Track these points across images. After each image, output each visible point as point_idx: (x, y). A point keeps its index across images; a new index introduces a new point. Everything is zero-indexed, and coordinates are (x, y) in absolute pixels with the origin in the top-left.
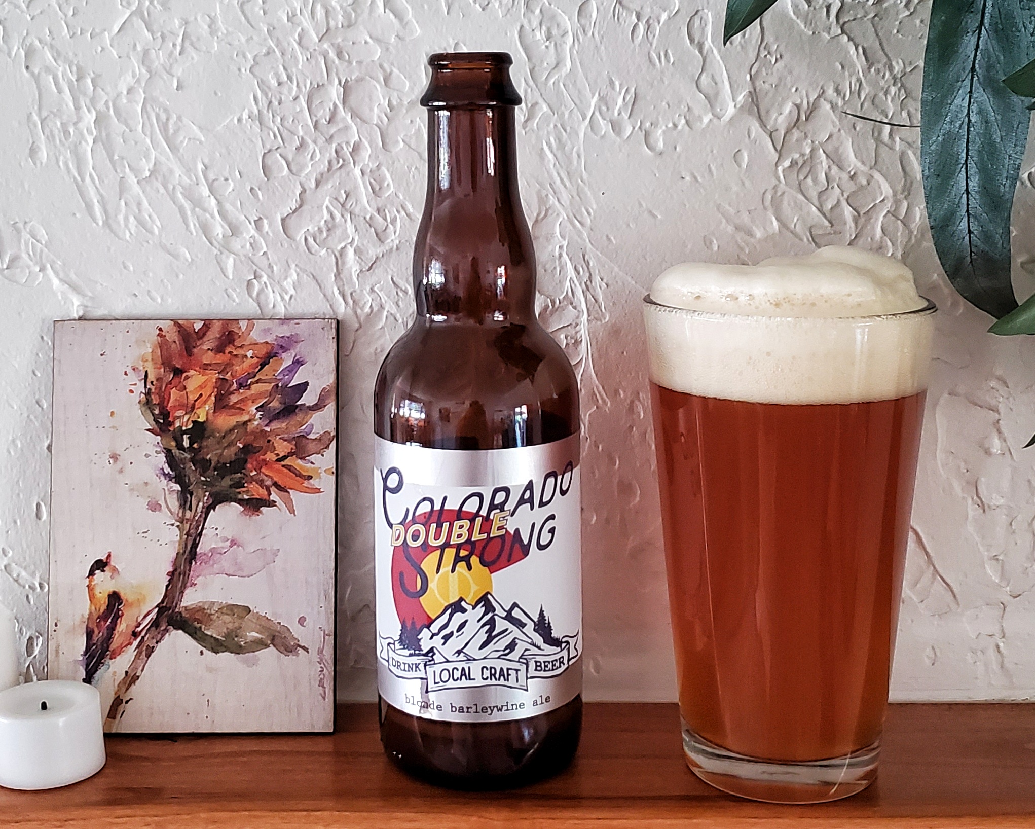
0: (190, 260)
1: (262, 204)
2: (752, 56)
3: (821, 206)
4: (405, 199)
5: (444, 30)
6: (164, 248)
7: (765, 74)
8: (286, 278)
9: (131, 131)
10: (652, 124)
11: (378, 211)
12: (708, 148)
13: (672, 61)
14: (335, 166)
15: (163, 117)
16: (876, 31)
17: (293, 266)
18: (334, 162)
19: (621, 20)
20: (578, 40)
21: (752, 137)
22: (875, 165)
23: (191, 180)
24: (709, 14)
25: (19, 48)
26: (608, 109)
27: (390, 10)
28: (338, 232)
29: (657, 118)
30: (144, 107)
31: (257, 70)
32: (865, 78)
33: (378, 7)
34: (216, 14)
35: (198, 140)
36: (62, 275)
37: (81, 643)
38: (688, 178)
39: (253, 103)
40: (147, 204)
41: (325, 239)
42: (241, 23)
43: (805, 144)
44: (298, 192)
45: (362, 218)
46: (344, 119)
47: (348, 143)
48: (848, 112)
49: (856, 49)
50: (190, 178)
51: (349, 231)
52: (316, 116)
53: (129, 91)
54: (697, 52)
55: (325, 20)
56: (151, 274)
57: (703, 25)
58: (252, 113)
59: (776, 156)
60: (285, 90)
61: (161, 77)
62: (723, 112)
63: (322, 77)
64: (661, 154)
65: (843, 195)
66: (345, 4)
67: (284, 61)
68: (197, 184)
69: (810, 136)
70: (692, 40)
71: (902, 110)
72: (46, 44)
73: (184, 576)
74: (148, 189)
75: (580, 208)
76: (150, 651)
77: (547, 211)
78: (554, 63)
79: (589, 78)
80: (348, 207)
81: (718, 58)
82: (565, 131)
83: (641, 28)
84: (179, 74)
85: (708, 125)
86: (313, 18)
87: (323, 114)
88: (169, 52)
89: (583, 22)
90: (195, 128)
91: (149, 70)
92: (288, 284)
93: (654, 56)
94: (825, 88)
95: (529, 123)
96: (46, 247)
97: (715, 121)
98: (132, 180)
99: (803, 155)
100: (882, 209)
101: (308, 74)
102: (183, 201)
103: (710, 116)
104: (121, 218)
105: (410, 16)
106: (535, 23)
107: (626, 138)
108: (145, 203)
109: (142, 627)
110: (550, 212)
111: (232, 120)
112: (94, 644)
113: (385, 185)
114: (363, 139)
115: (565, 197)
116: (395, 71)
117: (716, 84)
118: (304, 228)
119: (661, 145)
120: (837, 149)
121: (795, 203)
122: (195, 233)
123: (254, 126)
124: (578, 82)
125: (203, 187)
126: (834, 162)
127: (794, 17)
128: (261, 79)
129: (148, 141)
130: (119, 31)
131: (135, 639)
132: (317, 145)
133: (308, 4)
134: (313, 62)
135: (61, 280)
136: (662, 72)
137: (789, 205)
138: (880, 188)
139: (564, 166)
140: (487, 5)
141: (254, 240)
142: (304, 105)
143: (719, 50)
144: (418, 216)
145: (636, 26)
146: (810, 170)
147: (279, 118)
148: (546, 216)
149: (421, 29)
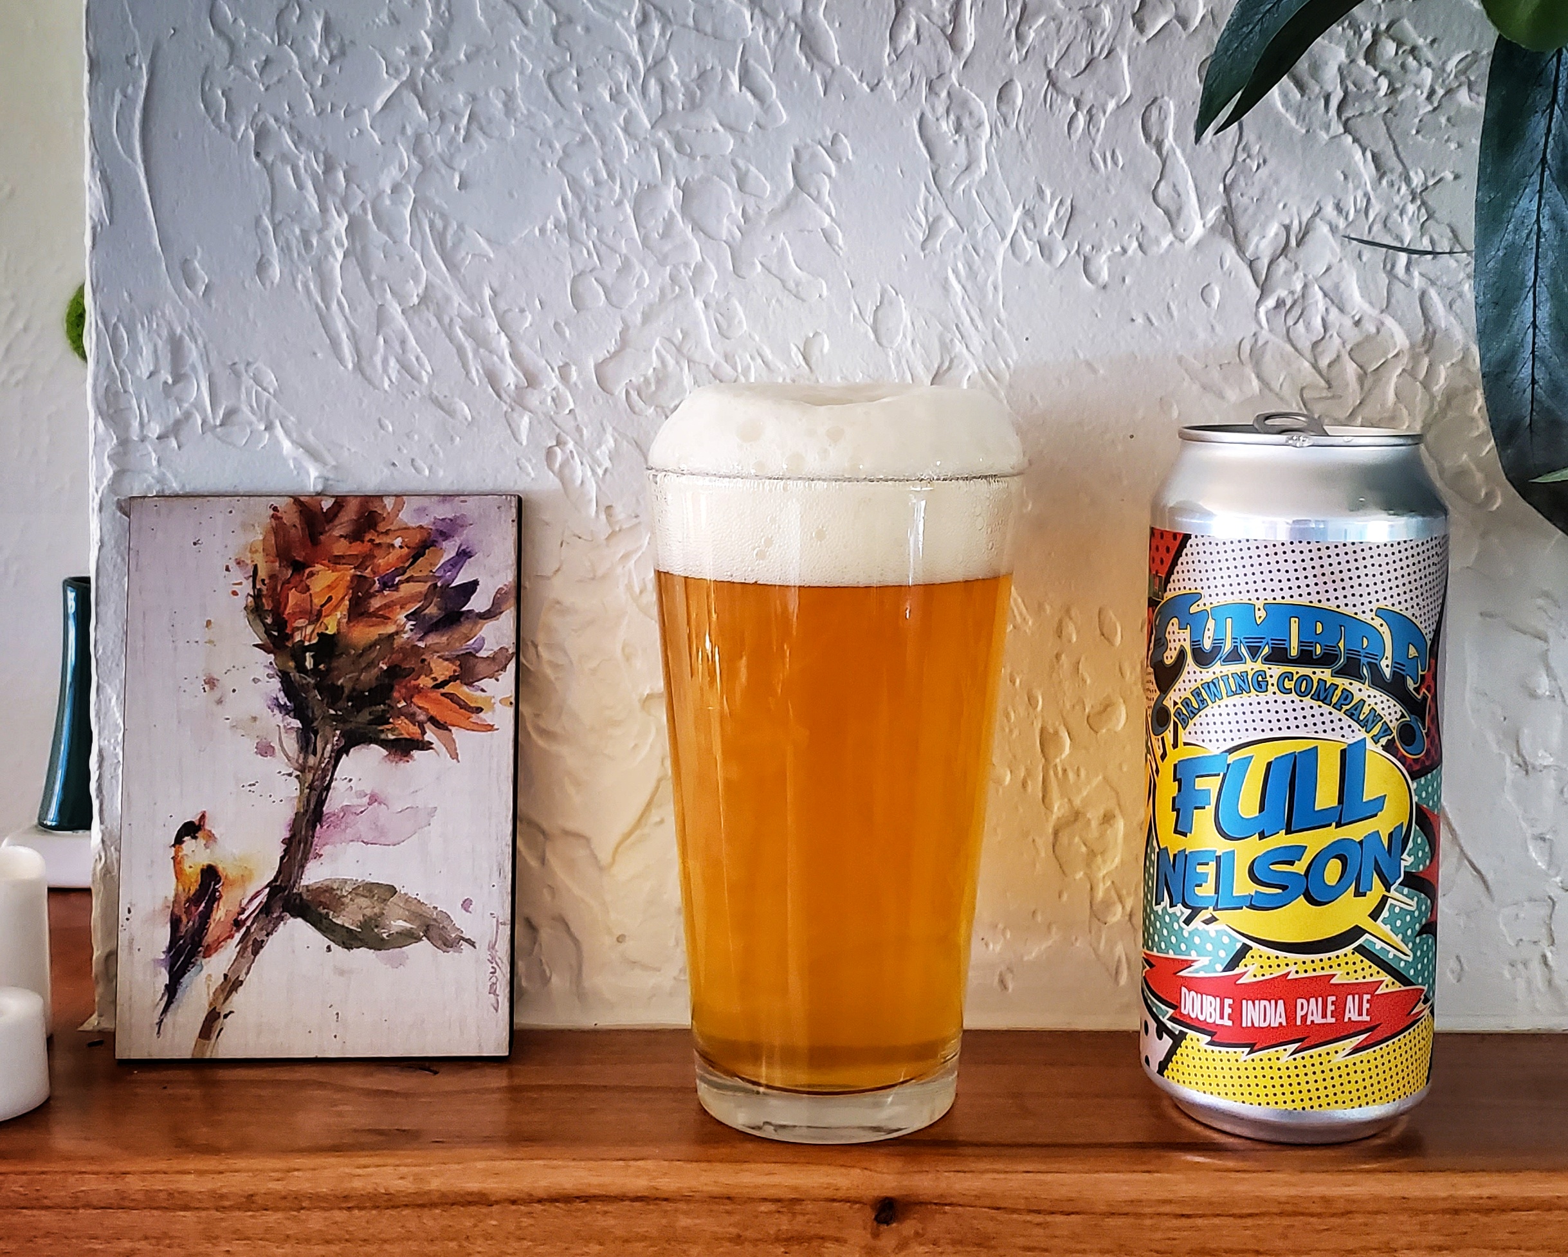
0: (470, 418)
1: (569, 345)
2: (1227, 159)
3: (1316, 361)
4: (761, 340)
5: (819, 116)
6: (435, 402)
7: (1243, 184)
8: (599, 445)
9: (395, 242)
10: (1093, 248)
11: (727, 357)
12: (1168, 282)
13: (1121, 165)
14: (670, 296)
15: (439, 224)
16: (1388, 129)
17: (609, 429)
18: (668, 290)
19: (1054, 107)
20: (997, 133)
21: (1225, 267)
22: (1387, 308)
23: (474, 310)
24: (1171, 103)
25: (246, 129)
26: (1035, 226)
27: (748, 88)
28: (671, 385)
29: (1101, 241)
30: (414, 211)
31: (567, 165)
32: (1375, 192)
33: (732, 84)
34: (514, 88)
35: (485, 256)
36: (295, 435)
37: (163, 936)
38: (1140, 320)
39: (561, 208)
40: (414, 342)
41: (655, 392)
42: (547, 99)
43: (1295, 278)
44: (618, 330)
45: (703, 367)
46: (683, 232)
47: (687, 265)
48: (1353, 236)
49: (1364, 153)
50: (473, 307)
51: (684, 384)
52: (645, 227)
53: (396, 189)
54: (1154, 153)
55: (660, 99)
56: (416, 437)
57: (1162, 116)
58: (559, 221)
59: (1258, 292)
60: (604, 192)
61: (438, 171)
62: (1188, 233)
63: (655, 174)
64: (1105, 287)
65: (1344, 347)
66: (687, 80)
67: (604, 153)
68: (483, 316)
69: (1301, 267)
70: (1148, 137)
71: (1422, 235)
72: (284, 123)
73: (306, 844)
74: (416, 321)
75: (996, 358)
76: (258, 946)
77: (951, 361)
78: (965, 163)
79: (1010, 184)
80: (685, 351)
81: (1182, 161)
82: (978, 254)
83: (1081, 119)
84: (463, 168)
85: (1167, 251)
86: (645, 98)
87: (655, 226)
88: (449, 138)
89: (1004, 110)
90: (481, 240)
91: (422, 161)
92: (602, 453)
93: (1098, 156)
94: (1322, 204)
95: (929, 245)
96: (275, 396)
97: (1177, 244)
98: (395, 309)
99: (1292, 293)
100: (1396, 368)
101: (636, 171)
102: (463, 340)
103: (1170, 237)
104: (378, 360)
105: (773, 96)
106: (941, 110)
107: (1058, 265)
108: (412, 341)
109: (247, 913)
110: (955, 361)
111: (533, 231)
112: (181, 938)
113: (736, 322)
114: (707, 260)
115: (976, 343)
116: (753, 169)
117: (1179, 195)
118: (625, 378)
119: (1105, 276)
120: (1337, 286)
121: (1282, 356)
122: (477, 383)
123: (561, 239)
124: (996, 189)
125: (490, 321)
126: (1333, 302)
127: (1282, 110)
128: (573, 177)
129: (418, 256)
130: (382, 109)
131: (238, 930)
132: (645, 267)
133: (638, 78)
134: (643, 156)
135: (293, 442)
136: (1108, 178)
137: (1273, 359)
138: (1392, 336)
139: (976, 302)
140: (877, 84)
141: (558, 393)
142: (629, 211)
143: (1183, 151)
144: (779, 364)
145: (1073, 117)
146: (1302, 313)
147: (595, 230)
148: (949, 368)
149: (788, 115)
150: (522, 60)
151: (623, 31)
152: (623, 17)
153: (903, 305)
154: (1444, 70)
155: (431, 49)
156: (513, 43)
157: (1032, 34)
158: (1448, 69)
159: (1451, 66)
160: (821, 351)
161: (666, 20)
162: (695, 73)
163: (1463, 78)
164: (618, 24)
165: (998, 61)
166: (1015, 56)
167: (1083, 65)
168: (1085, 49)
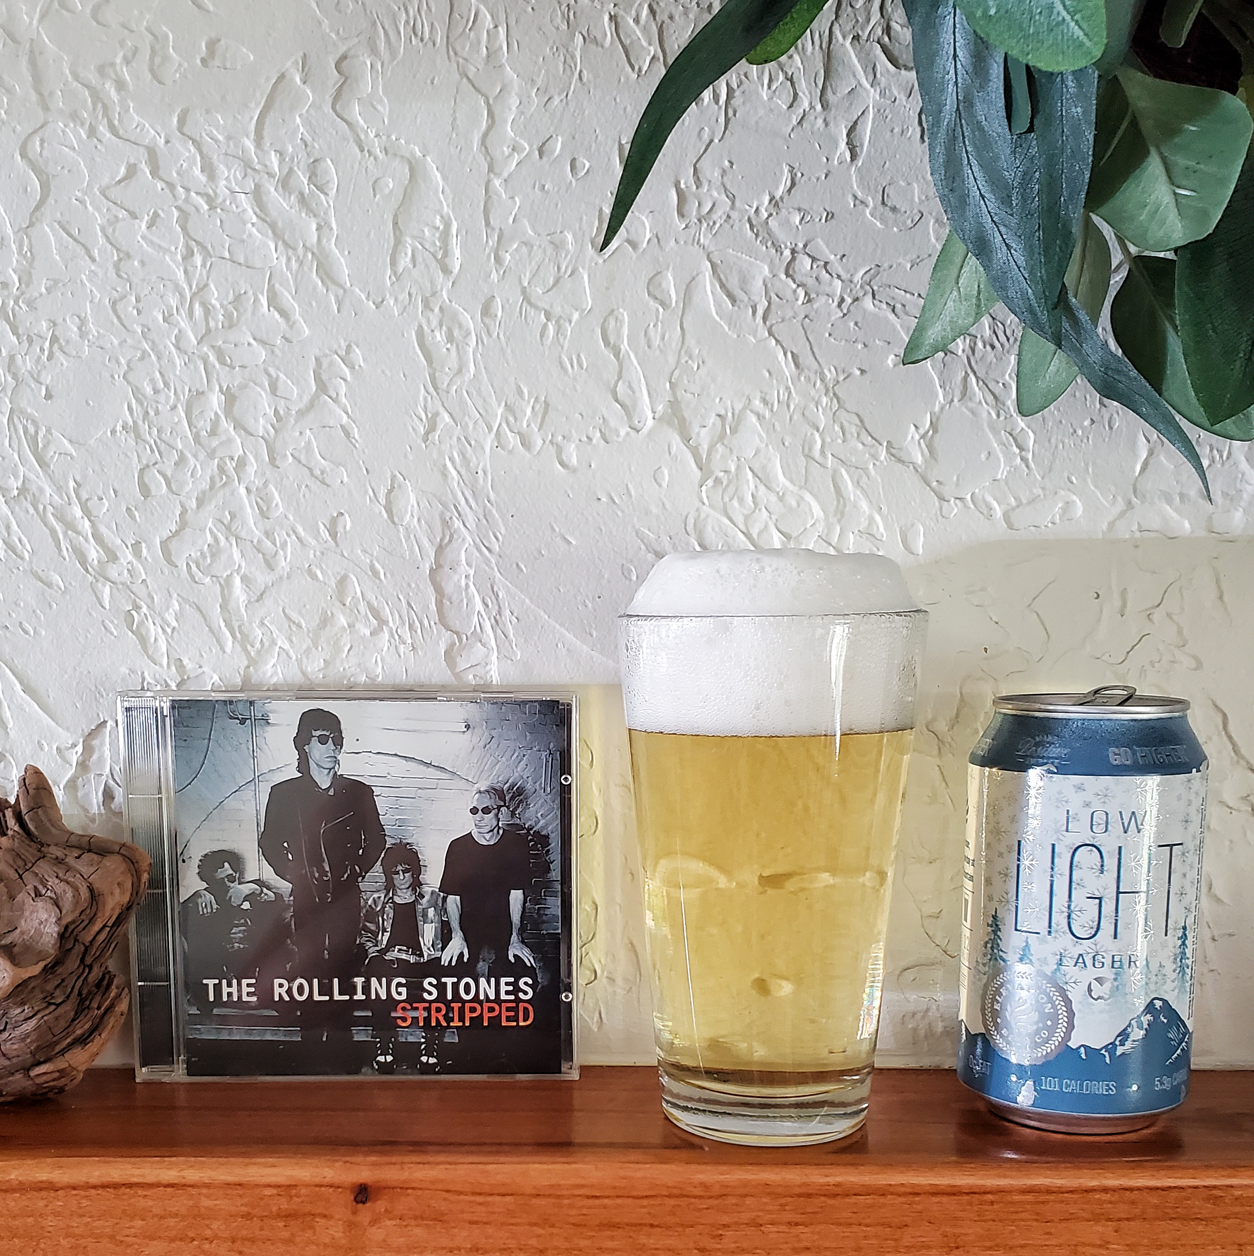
0: (63, 588)
1: (139, 527)
2: (672, 360)
3: (748, 530)
4: (295, 520)
5: (335, 330)
6: (35, 574)
7: (686, 382)
8: (167, 609)
10: (564, 437)
11: (267, 534)
12: (626, 466)
13: (585, 366)
14: (218, 485)
15: (31, 430)
16: (805, 333)
17: (175, 596)
18: (217, 479)
19: (529, 318)
20: (483, 343)
21: (672, 454)
22: (805, 485)
23: (63, 500)
24: (625, 314)
26: (516, 420)
27: (274, 307)
28: (224, 557)
29: (570, 431)
30: (10, 419)
31: (131, 377)
32: (795, 388)
33: (262, 305)
34: (86, 315)
35: (69, 455)
38: (604, 500)
39: (127, 413)
40: (16, 526)
41: (210, 565)
42: (113, 323)
43: (730, 460)
44: (178, 513)
45: (248, 543)
46: (227, 430)
47: (231, 457)
49: (785, 354)
50: (61, 497)
51: (235, 556)
52: (196, 428)
54: (612, 357)
55: (203, 319)
56: (22, 604)
57: (618, 324)
58: (127, 424)
59: (699, 474)
60: (162, 399)
61: (29, 386)
62: (641, 425)
63: (202, 383)
64: (574, 471)
65: (771, 518)
66: (225, 302)
67: (161, 366)
68: (70, 504)
69: (735, 453)
70: (607, 343)
71: (834, 424)
74: (17, 508)
75: (488, 532)
78: (455, 366)
79: (495, 385)
80: (233, 529)
81: (636, 363)
82: (470, 445)
83: (551, 329)
84: (48, 382)
85: (625, 439)
86: (192, 319)
87: (204, 425)
88: (36, 357)
89: (487, 321)
90: (65, 441)
91: (15, 377)
92: (170, 615)
93: (566, 360)
94: (751, 398)
95: (430, 437)
97: (633, 433)
98: (0, 501)
99: (728, 473)
100: (813, 533)
101: (186, 380)
102: (55, 523)
103: (627, 428)
105: (297, 316)
106: (435, 323)
107: (535, 453)
108: (14, 526)
110: (455, 535)
111: (105, 433)
113: (274, 505)
114: (248, 453)
115: (471, 521)
116: (281, 375)
117: (634, 393)
118: (185, 552)
119: (574, 461)
120: (764, 467)
121: (720, 527)
122: (68, 559)
123: (128, 439)
124: (483, 389)
125: (75, 508)
126: (761, 481)
127: (718, 319)
128: (137, 387)
129: (16, 456)
132: (197, 460)
133: (186, 302)
134: (192, 367)
136: (575, 379)
137: (713, 530)
138: (811, 510)
139: (470, 486)
140: (382, 302)
141: (132, 566)
142: (183, 415)
143: (636, 355)
144: (310, 540)
145: (545, 327)
146: (737, 490)
147: (156, 430)
148: (450, 541)
149: (309, 328)
150: (91, 291)
151: (171, 263)
152: (171, 252)
153: (410, 488)
154: (851, 282)
155: (17, 284)
156: (83, 276)
157: (508, 257)
158: (855, 280)
159: (858, 278)
160: (345, 528)
161: (206, 254)
162: (231, 297)
163: (868, 288)
164: (167, 258)
165: (480, 282)
166: (494, 276)
167: (551, 284)
168: (553, 270)
